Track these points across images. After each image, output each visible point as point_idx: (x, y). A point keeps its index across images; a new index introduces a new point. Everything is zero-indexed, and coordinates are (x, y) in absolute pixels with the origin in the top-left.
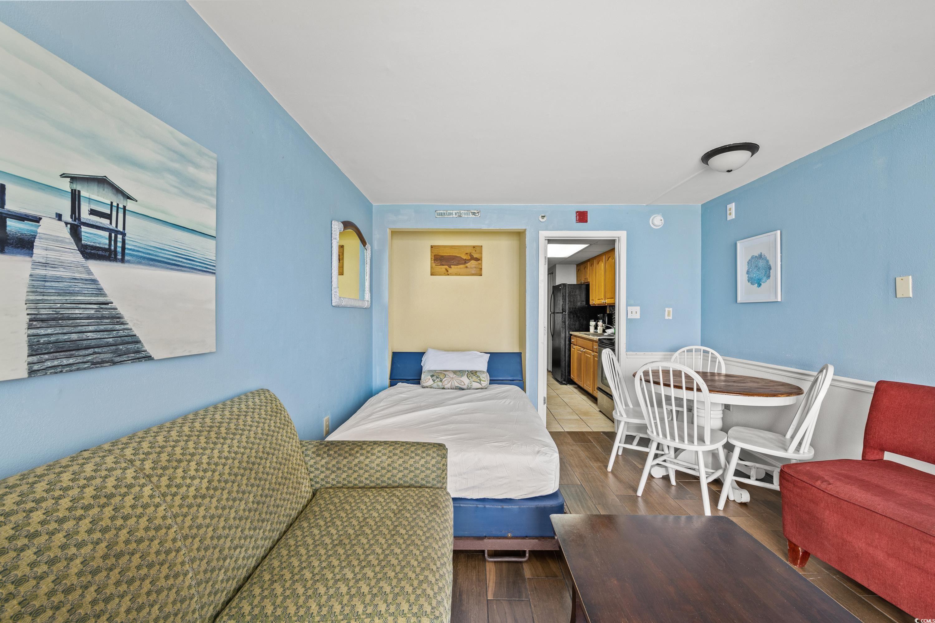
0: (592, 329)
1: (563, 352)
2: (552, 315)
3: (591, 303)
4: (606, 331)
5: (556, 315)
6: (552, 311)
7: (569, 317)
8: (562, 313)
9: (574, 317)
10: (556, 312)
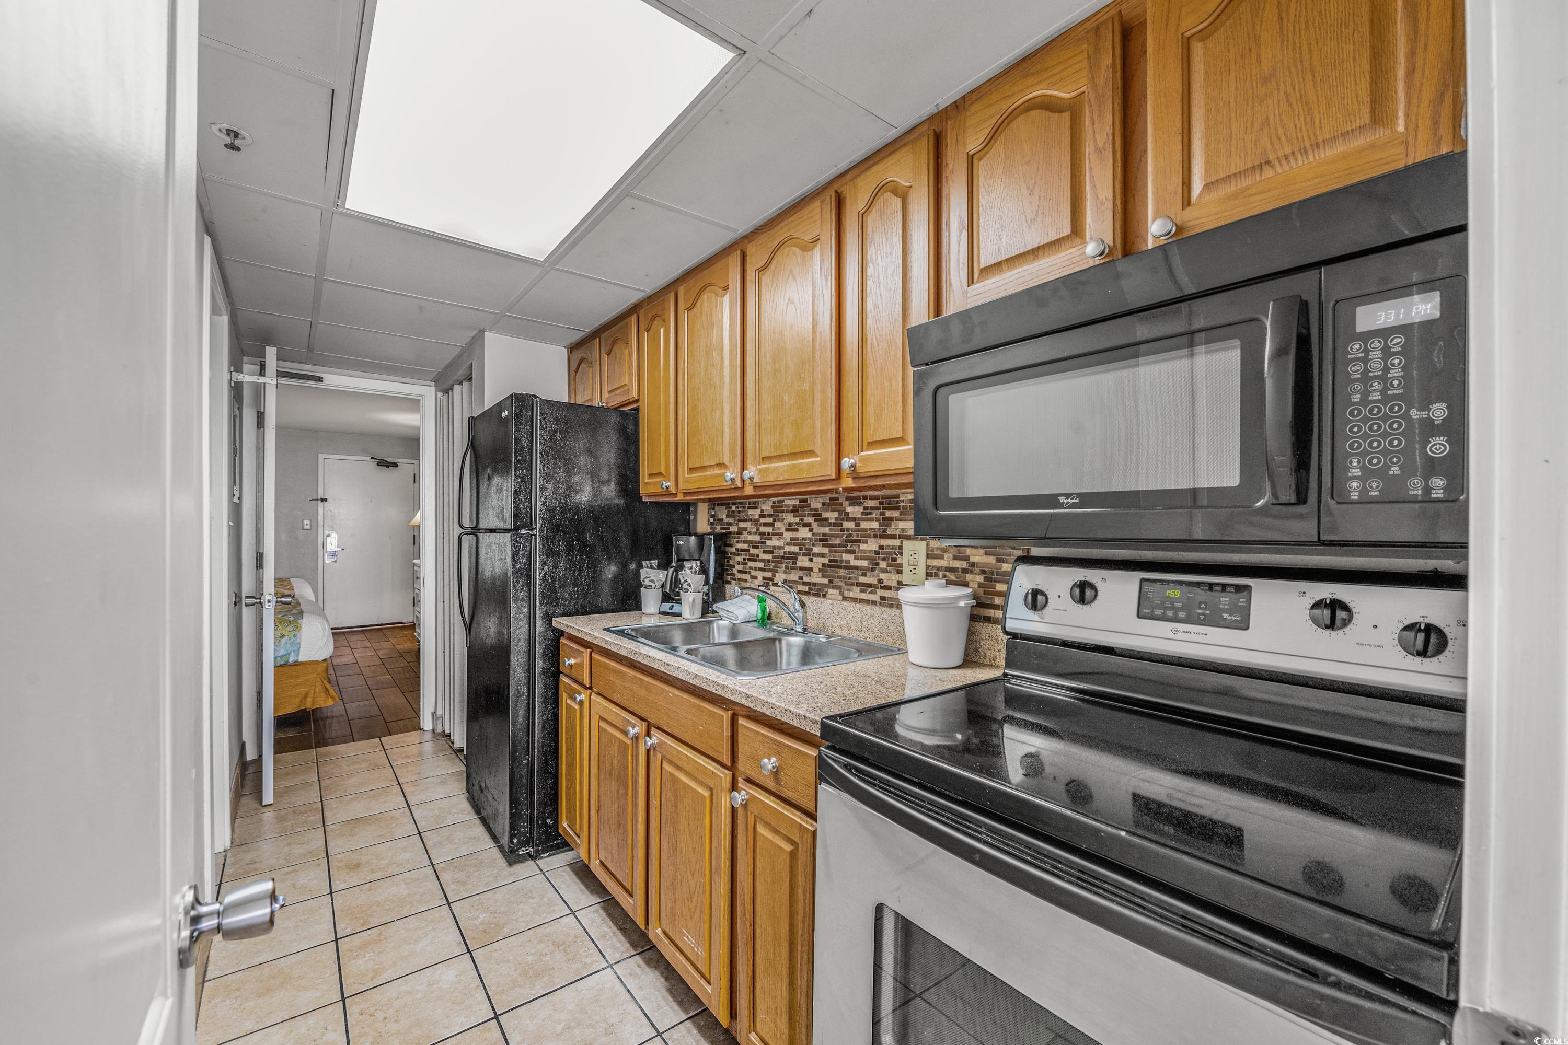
0: (651, 601)
1: (522, 713)
2: (465, 538)
3: (649, 487)
4: (715, 607)
5: (485, 538)
6: (466, 523)
7: (550, 552)
8: (516, 529)
9: (570, 548)
10: (482, 525)
